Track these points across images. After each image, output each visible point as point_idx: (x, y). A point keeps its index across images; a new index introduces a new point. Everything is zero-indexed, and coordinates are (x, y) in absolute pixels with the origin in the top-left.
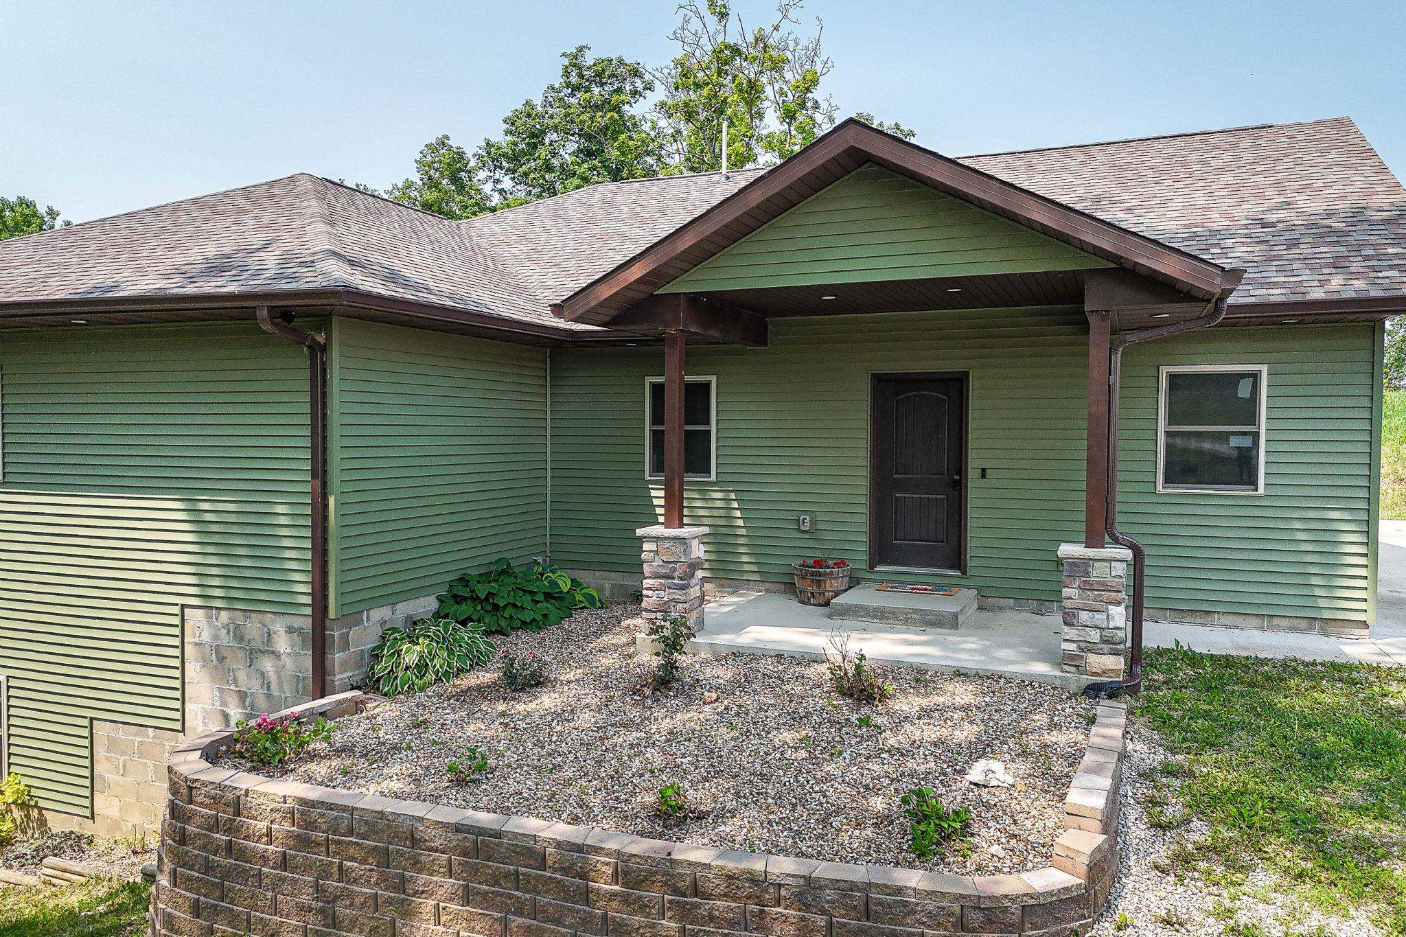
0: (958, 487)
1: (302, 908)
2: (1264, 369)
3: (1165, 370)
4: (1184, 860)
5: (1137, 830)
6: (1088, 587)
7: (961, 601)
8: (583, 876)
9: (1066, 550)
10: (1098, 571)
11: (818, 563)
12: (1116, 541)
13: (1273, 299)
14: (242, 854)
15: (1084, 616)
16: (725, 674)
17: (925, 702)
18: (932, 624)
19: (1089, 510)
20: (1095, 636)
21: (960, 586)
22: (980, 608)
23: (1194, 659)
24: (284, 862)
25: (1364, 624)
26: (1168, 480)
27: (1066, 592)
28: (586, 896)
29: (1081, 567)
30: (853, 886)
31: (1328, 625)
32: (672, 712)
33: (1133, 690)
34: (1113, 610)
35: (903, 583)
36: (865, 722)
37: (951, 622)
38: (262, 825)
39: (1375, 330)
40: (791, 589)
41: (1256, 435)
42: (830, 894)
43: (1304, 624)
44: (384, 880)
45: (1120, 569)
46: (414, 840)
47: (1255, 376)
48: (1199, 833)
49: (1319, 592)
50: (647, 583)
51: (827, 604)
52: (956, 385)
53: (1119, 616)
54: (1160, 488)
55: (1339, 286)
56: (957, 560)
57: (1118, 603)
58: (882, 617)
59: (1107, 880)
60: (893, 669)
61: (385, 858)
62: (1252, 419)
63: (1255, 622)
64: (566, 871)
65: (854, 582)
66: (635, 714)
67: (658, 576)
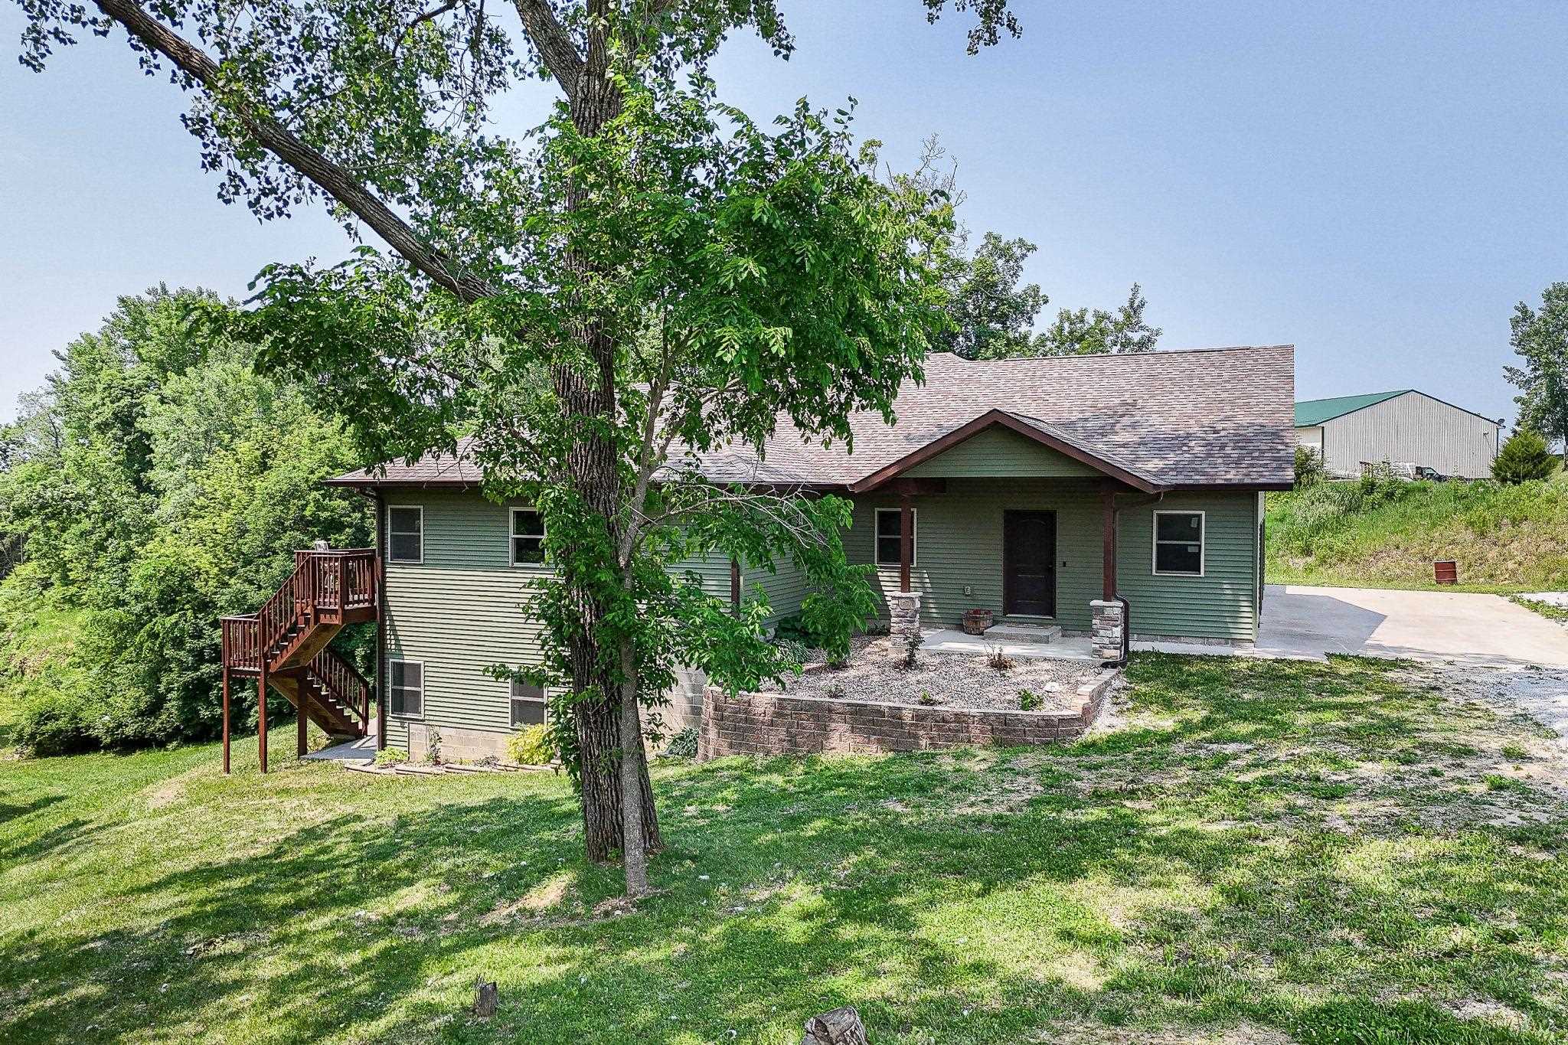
0: (1051, 571)
1: (781, 740)
2: (1203, 513)
3: (1156, 512)
4: (1122, 712)
5: (1107, 704)
6: (1103, 619)
7: (1053, 631)
8: (900, 719)
9: (1094, 603)
10: (1107, 612)
11: (976, 612)
12: (1118, 599)
13: (1201, 482)
14: (752, 721)
15: (1102, 632)
16: (937, 660)
17: (1029, 668)
18: (1036, 642)
19: (1105, 585)
20: (1106, 641)
21: (1052, 625)
22: (1063, 636)
23: (1158, 654)
24: (772, 723)
25: (1251, 641)
26: (1159, 568)
27: (1094, 621)
28: (902, 726)
29: (1100, 610)
30: (1000, 714)
31: (1235, 642)
32: (916, 675)
33: (1123, 665)
34: (1114, 629)
35: (1023, 623)
36: (1004, 675)
37: (1046, 641)
38: (762, 710)
39: (1254, 499)
40: (961, 628)
41: (1200, 546)
42: (994, 718)
43: (1223, 641)
44: (818, 727)
45: (1118, 611)
46: (830, 711)
47: (1199, 516)
48: (1130, 705)
49: (1230, 625)
50: (893, 620)
51: (982, 634)
52: (1050, 517)
53: (1118, 632)
54: (1154, 573)
55: (1233, 476)
56: (1051, 611)
57: (1116, 626)
58: (1009, 638)
59: (1091, 716)
60: (1016, 658)
61: (817, 718)
62: (1198, 539)
63: (1201, 640)
64: (893, 717)
65: (995, 623)
66: (898, 676)
67: (898, 616)
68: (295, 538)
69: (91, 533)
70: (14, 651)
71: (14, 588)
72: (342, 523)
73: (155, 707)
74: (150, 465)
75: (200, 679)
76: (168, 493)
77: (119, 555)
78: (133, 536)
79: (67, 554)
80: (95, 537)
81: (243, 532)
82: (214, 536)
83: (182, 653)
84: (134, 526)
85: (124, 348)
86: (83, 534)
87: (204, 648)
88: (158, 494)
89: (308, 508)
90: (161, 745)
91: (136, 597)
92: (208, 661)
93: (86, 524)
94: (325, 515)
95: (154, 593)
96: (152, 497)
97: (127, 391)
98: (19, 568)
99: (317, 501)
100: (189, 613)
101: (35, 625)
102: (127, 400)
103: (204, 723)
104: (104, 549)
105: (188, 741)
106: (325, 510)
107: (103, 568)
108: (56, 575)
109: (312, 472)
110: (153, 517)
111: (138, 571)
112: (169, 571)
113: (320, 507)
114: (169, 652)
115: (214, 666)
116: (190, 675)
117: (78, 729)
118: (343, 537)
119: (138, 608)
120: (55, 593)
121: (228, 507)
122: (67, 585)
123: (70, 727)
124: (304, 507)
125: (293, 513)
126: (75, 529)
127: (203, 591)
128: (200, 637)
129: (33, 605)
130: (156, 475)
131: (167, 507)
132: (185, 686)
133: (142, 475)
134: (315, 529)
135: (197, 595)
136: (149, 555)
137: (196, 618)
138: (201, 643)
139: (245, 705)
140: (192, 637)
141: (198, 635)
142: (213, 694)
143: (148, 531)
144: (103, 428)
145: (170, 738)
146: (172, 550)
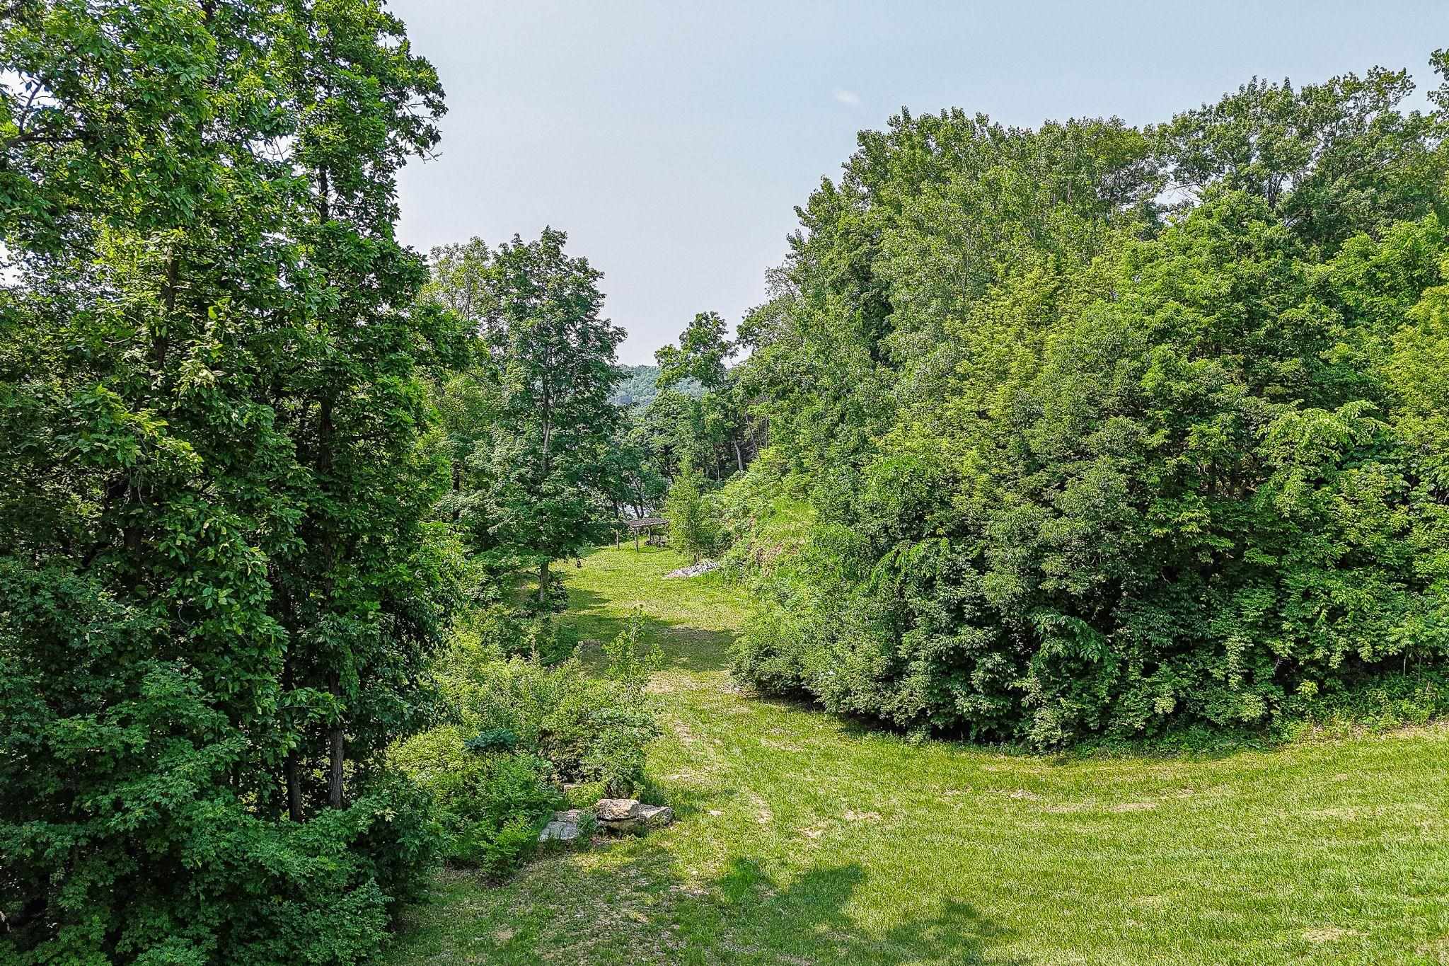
68: (1124, 428)
69: (823, 416)
70: (754, 539)
71: (758, 471)
72: (1210, 404)
73: (895, 673)
74: (890, 328)
75: (958, 650)
76: (909, 363)
77: (851, 445)
78: (868, 420)
79: (801, 440)
80: (827, 421)
81: (1031, 418)
82: (982, 423)
83: (932, 604)
84: (868, 408)
85: (863, 198)
86: (815, 418)
87: (963, 601)
88: (895, 366)
89: (1149, 375)
90: (901, 731)
91: (872, 510)
92: (970, 622)
93: (820, 406)
94: (1180, 387)
95: (894, 506)
96: (889, 371)
97: (867, 236)
98: (762, 452)
99: (1164, 362)
100: (944, 542)
101: (773, 513)
102: (866, 246)
103: (961, 717)
104: (834, 436)
105: (935, 734)
106: (1179, 377)
107: (833, 459)
108: (793, 461)
109: (1151, 312)
110: (891, 395)
111: (877, 470)
112: (917, 475)
113: (1170, 371)
114: (916, 602)
115: (979, 633)
116: (946, 641)
117: (798, 679)
118: (1216, 430)
119: (874, 526)
120: (790, 480)
121: (1003, 375)
122: (802, 473)
123: (790, 673)
124: (1139, 374)
125: (1118, 383)
126: (806, 411)
127: (963, 508)
128: (957, 583)
129: (772, 492)
130: (896, 340)
131: (908, 382)
132: (937, 658)
133: (879, 342)
134: (1160, 414)
135: (954, 513)
136: (889, 448)
137: (953, 551)
138: (961, 593)
139: (1025, 702)
140: (947, 580)
141: (955, 580)
142: (977, 676)
143: (887, 413)
144: (839, 286)
145: (914, 723)
146: (921, 441)
